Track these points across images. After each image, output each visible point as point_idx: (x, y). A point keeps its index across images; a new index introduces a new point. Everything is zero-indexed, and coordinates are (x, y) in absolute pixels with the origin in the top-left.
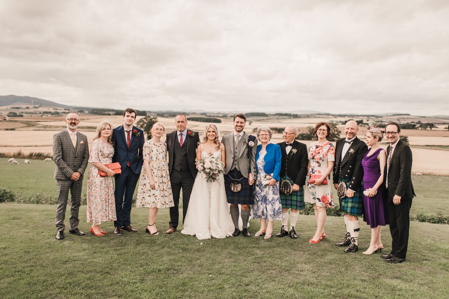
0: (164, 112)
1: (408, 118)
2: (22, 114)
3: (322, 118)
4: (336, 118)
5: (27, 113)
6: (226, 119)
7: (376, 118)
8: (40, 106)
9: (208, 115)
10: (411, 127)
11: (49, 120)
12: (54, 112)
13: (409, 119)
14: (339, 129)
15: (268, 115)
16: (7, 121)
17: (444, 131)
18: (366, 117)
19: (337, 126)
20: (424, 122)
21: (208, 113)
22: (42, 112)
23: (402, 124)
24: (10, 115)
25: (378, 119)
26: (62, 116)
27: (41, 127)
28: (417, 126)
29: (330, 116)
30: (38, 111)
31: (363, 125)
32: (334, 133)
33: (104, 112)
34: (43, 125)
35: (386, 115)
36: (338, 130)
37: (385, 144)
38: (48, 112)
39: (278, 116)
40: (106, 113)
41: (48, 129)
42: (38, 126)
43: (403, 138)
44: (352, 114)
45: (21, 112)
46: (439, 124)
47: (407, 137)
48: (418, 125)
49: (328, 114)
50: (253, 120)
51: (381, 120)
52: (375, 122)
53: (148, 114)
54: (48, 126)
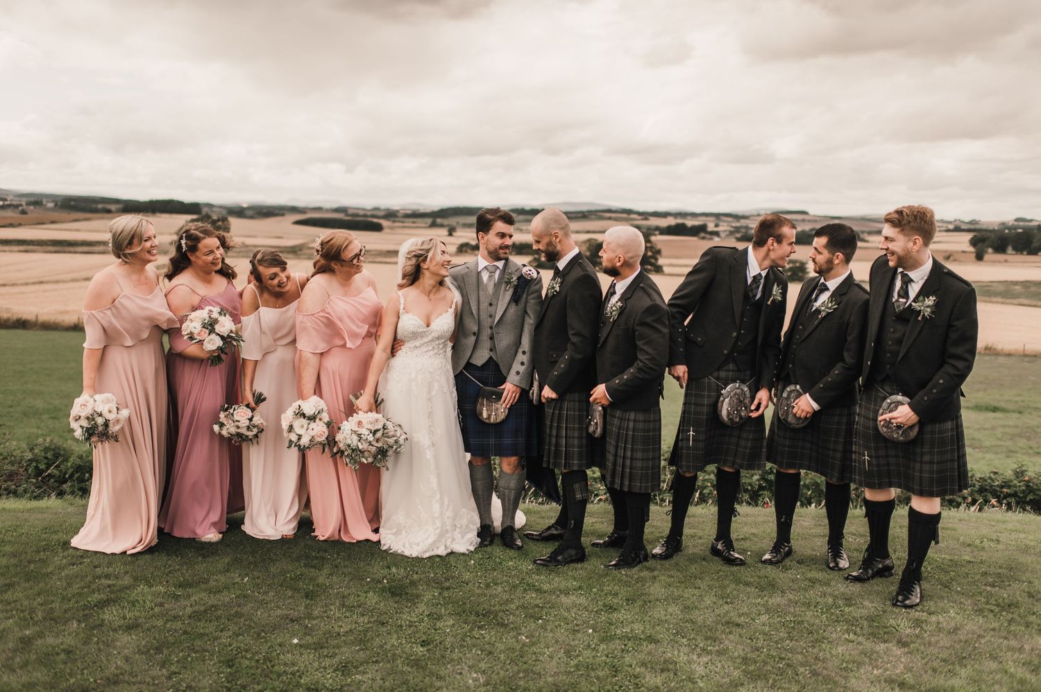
0: (245, 205)
1: (803, 220)
4: (646, 219)
6: (394, 222)
7: (735, 220)
9: (350, 212)
13: (807, 223)
14: (656, 244)
18: (712, 219)
19: (653, 238)
21: (351, 208)
25: (739, 221)
29: (633, 216)
31: (708, 236)
35: (755, 213)
36: (654, 246)
43: (798, 265)
44: (683, 212)
46: (870, 233)
47: (805, 261)
49: (629, 212)
50: (458, 223)
51: (744, 225)
52: (732, 229)
53: (205, 210)
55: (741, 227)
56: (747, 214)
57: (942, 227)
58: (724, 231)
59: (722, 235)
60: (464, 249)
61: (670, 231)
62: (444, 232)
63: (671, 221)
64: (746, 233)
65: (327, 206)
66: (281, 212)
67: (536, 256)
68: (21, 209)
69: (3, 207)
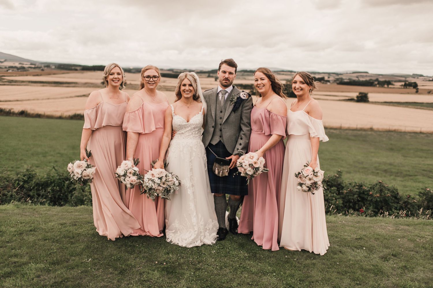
0: (131, 68)
1: (366, 76)
3: (286, 75)
7: (336, 76)
8: (5, 61)
9: (175, 71)
10: (369, 84)
11: (14, 75)
12: (20, 67)
13: (368, 77)
17: (400, 88)
18: (327, 75)
20: (381, 79)
22: (8, 67)
23: (361, 81)
25: (338, 76)
26: (28, 70)
27: (6, 82)
30: (3, 66)
31: (325, 82)
33: (71, 68)
34: (8, 80)
35: (345, 73)
37: (346, 101)
38: (14, 66)
39: (243, 73)
41: (13, 84)
42: (4, 81)
43: (364, 95)
46: (396, 81)
47: (366, 93)
48: (376, 83)
49: (291, 72)
51: (340, 78)
52: (335, 79)
54: (14, 81)
56: (342, 73)
57: (427, 79)
58: (332, 80)
59: (331, 82)
62: (213, 79)
64: (341, 81)
65: (166, 68)
67: (252, 90)
68: (41, 69)
69: (35, 68)
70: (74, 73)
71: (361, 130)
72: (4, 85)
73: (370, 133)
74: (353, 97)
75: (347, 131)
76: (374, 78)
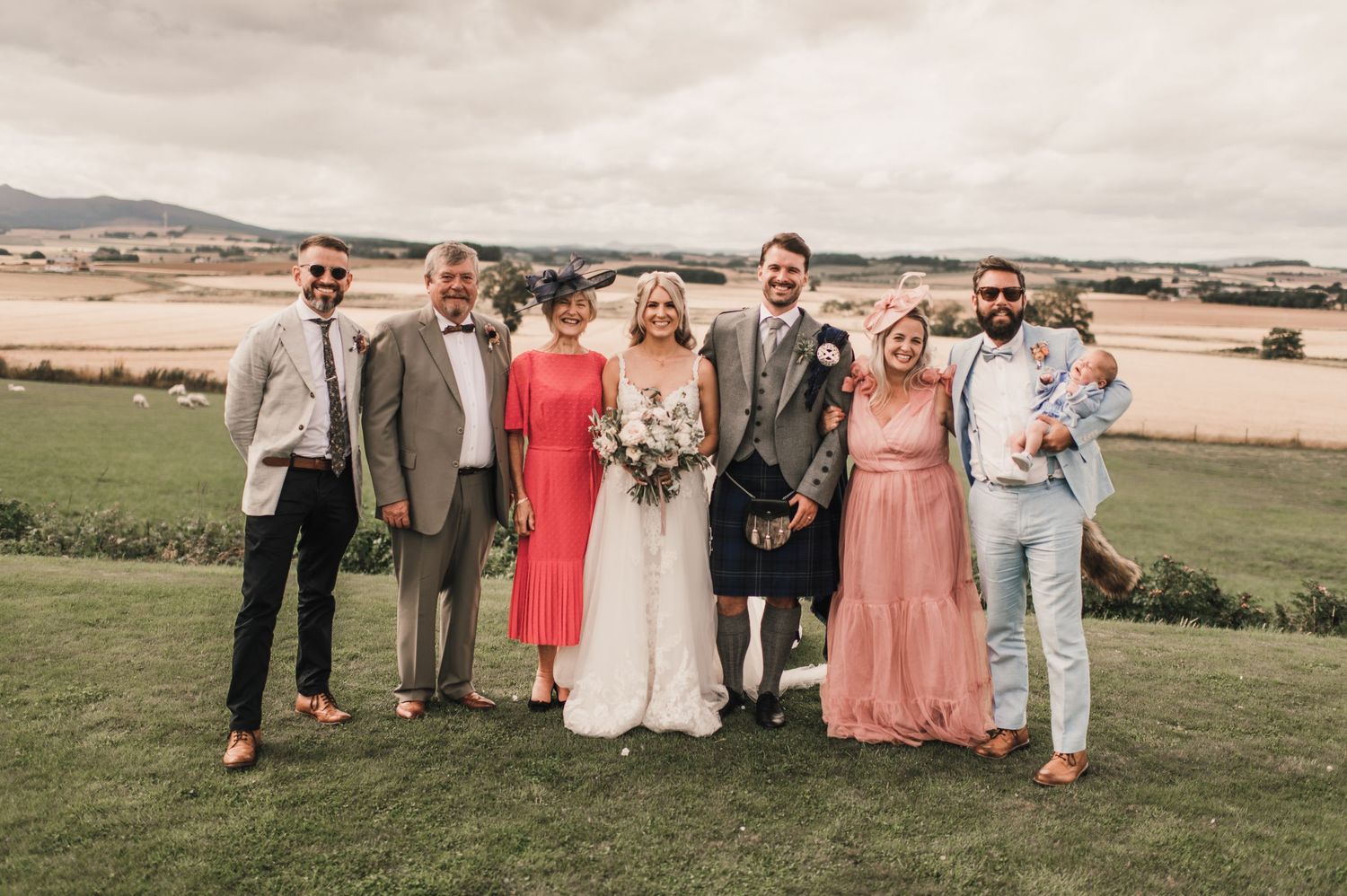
0: (555, 250)
1: (1301, 274)
2: (134, 253)
3: (1034, 271)
4: (1076, 271)
5: (149, 251)
6: (741, 272)
7: (1201, 273)
8: (187, 231)
9: (686, 258)
10: (1310, 301)
11: (213, 273)
12: (228, 250)
13: (1306, 277)
14: (1086, 305)
15: (870, 262)
16: (92, 274)
18: (1170, 271)
19: (1082, 297)
21: (686, 254)
22: (194, 249)
23: (1283, 291)
24: (100, 256)
25: (1207, 275)
26: (252, 259)
27: (189, 292)
28: (1328, 300)
29: (1058, 267)
30: (180, 245)
31: (1162, 294)
32: (1072, 317)
33: (375, 250)
34: (197, 286)
35: (1232, 264)
36: (1084, 307)
37: (1227, 354)
38: (212, 247)
39: (898, 265)
40: (382, 250)
41: (208, 297)
42: (181, 289)
43: (1286, 335)
44: (1128, 262)
45: (132, 247)
47: (1297, 331)
48: (1334, 297)
49: (1053, 261)
50: (823, 274)
51: (1215, 280)
52: (1196, 286)
53: (506, 257)
54: (211, 290)
55: (1210, 283)
56: (1219, 264)
58: (1185, 289)
59: (1183, 293)
60: (830, 308)
61: (1107, 287)
63: (1111, 274)
64: (1216, 291)
65: (656, 251)
66: (599, 259)
68: (290, 253)
69: (270, 251)
70: (385, 265)
71: (1262, 444)
72: (185, 301)
73: (1286, 454)
74: (1252, 342)
75: (1215, 449)
76: (1327, 284)
